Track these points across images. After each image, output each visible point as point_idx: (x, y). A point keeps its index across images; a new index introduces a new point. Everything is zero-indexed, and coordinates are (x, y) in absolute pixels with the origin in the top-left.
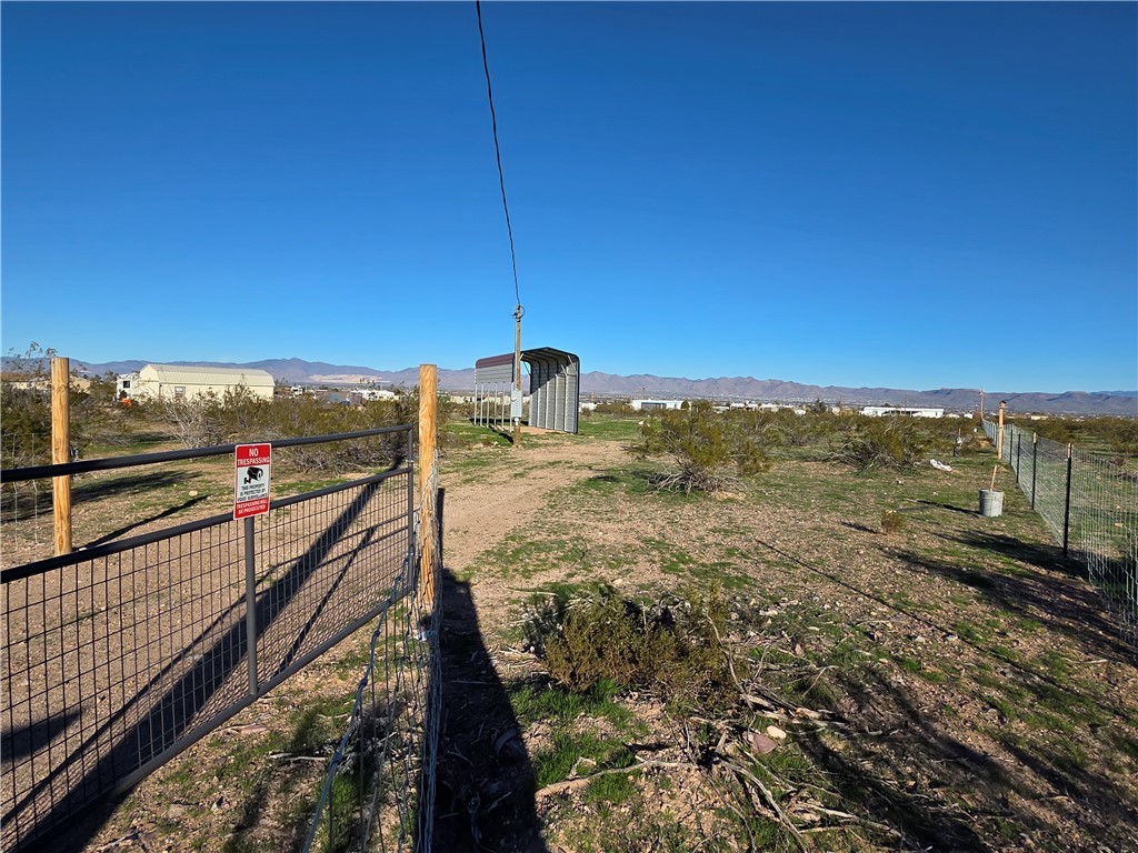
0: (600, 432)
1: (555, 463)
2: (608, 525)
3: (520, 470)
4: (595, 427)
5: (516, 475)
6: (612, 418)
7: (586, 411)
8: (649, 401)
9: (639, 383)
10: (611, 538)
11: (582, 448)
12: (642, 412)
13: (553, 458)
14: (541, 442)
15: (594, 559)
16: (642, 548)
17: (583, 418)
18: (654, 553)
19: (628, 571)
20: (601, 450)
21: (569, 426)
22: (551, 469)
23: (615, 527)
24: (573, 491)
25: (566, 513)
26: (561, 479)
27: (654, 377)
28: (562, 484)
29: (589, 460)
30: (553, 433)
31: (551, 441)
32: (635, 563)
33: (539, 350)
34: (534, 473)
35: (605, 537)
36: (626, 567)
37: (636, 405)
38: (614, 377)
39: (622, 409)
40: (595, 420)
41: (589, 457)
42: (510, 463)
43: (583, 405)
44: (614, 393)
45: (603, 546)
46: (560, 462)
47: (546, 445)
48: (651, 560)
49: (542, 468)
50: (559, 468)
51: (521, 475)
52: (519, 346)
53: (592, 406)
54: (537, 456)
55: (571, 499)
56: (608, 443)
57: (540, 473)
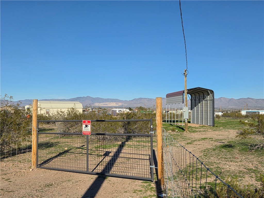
0: (225, 125)
1: (204, 139)
2: (231, 163)
3: (189, 141)
4: (223, 123)
5: (188, 143)
6: (230, 119)
7: (218, 116)
8: (250, 111)
9: (245, 102)
10: (233, 168)
11: (217, 132)
12: (246, 117)
13: (204, 137)
14: (197, 130)
15: (226, 175)
16: (247, 172)
17: (216, 120)
18: (252, 174)
19: (241, 180)
20: (226, 133)
21: (210, 123)
22: (203, 141)
23: (235, 164)
24: (214, 150)
25: (212, 158)
26: (208, 145)
27: (252, 99)
28: (209, 147)
29: (220, 137)
30: (202, 126)
31: (202, 130)
32: (244, 177)
33: (195, 89)
34: (195, 143)
35: (230, 167)
36: (240, 179)
37: (244, 113)
38: (231, 100)
39: (236, 115)
40: (223, 120)
41: (221, 136)
42: (185, 139)
43: (216, 113)
44: (231, 107)
45: (229, 171)
46: (207, 138)
47: (200, 131)
48: (251, 177)
49: (199, 140)
50: (207, 141)
51: (190, 143)
52: (186, 87)
53: (220, 114)
54: (196, 136)
55: (213, 153)
56: (230, 130)
57: (198, 143)
